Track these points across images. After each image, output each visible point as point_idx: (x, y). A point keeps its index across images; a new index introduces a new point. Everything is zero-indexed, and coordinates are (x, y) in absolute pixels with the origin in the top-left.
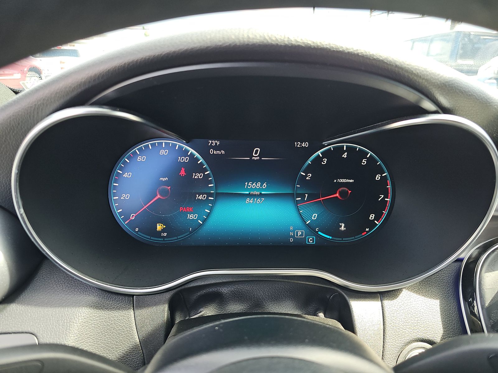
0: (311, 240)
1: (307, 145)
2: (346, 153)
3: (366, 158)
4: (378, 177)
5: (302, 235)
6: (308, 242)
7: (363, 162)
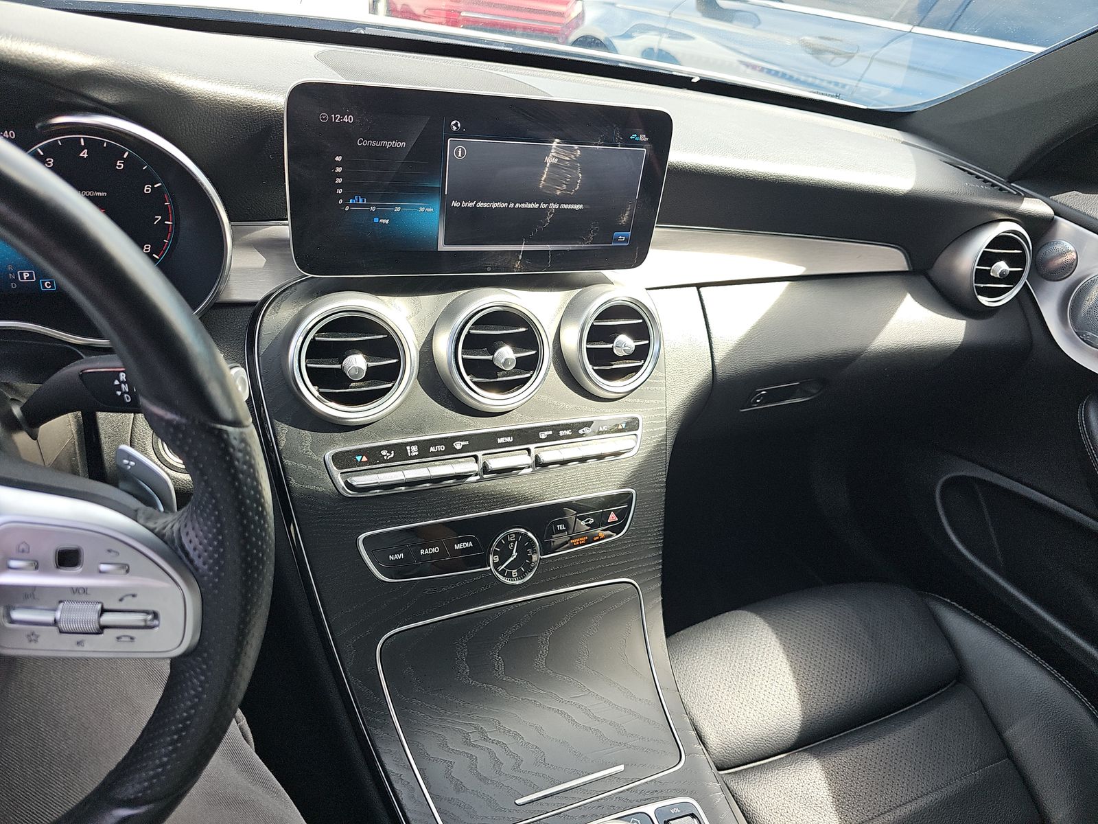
0: (48, 285)
1: (12, 136)
2: (86, 151)
3: (123, 159)
4: (147, 189)
5: (31, 277)
6: (44, 287)
7: (118, 164)
